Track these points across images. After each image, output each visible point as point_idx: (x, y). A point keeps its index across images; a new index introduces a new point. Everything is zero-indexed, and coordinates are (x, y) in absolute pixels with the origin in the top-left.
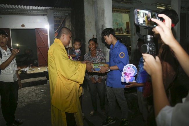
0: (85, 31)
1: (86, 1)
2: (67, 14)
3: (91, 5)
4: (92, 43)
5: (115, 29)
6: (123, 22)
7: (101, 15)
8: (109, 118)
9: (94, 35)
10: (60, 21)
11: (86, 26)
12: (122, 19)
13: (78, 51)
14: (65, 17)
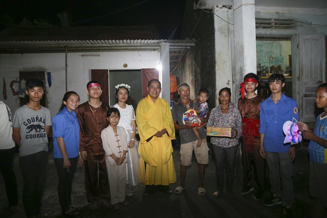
0: (215, 75)
1: (218, 31)
2: (189, 48)
3: (225, 36)
4: (224, 93)
5: (267, 68)
6: (283, 55)
7: (240, 54)
8: (275, 196)
9: (229, 81)
10: (177, 58)
11: (217, 68)
12: (281, 51)
13: (204, 105)
14: (185, 51)
